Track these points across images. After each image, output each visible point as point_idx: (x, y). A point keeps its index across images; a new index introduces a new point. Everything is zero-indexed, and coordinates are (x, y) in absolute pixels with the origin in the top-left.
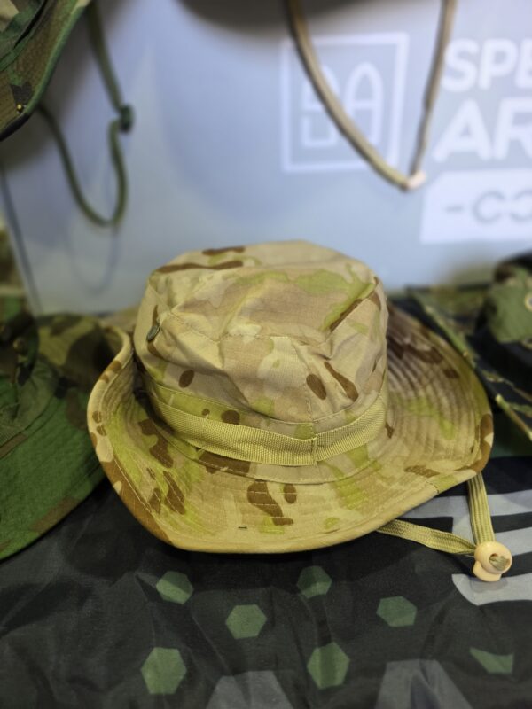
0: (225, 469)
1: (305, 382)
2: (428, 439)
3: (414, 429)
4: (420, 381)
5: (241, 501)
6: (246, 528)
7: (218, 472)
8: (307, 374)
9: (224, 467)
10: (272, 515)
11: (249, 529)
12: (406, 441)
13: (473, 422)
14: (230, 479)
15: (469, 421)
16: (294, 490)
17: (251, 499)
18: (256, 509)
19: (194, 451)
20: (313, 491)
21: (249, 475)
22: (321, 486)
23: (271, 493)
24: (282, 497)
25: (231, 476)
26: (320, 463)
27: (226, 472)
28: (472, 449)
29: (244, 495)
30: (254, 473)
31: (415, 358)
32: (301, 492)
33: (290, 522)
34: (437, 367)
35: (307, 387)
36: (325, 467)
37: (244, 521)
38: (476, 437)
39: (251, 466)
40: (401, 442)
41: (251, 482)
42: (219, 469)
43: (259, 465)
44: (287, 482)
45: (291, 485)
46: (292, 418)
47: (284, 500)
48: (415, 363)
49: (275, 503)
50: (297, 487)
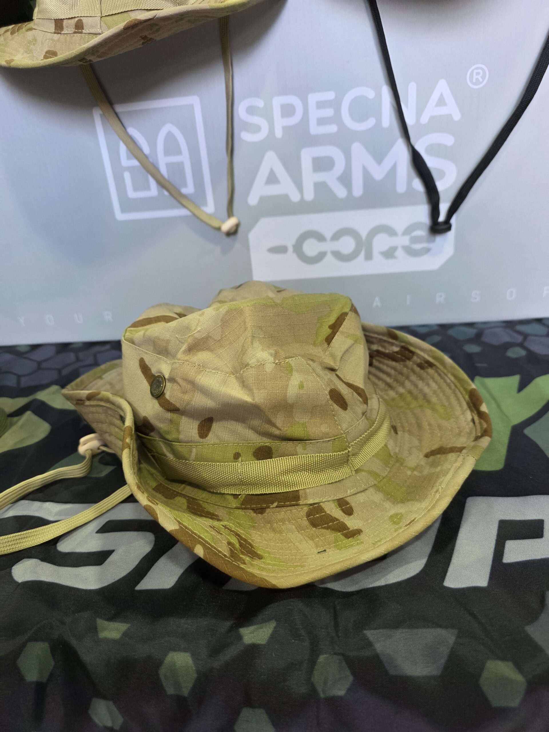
0: (275, 504)
1: (328, 397)
2: (430, 425)
3: (413, 421)
4: (396, 380)
5: (304, 530)
6: (325, 551)
7: (268, 510)
8: (328, 389)
9: (272, 503)
10: (340, 531)
11: (327, 550)
12: (410, 433)
13: (462, 400)
14: (283, 513)
15: (458, 399)
16: (348, 503)
17: (314, 524)
18: (324, 531)
19: (230, 498)
20: (362, 498)
21: (301, 502)
22: (367, 491)
23: (328, 512)
24: (341, 512)
25: (284, 509)
26: (357, 471)
27: (277, 507)
28: (473, 421)
29: (305, 522)
30: (306, 499)
31: (386, 361)
32: (353, 501)
33: (358, 532)
34: (409, 363)
35: (331, 402)
36: (363, 473)
37: (317, 546)
38: (471, 411)
39: (301, 493)
40: (406, 435)
41: (306, 509)
42: (269, 507)
43: (308, 491)
44: (338, 498)
45: (342, 498)
46: (326, 435)
47: (343, 514)
48: (388, 366)
49: (337, 520)
50: (348, 499)
